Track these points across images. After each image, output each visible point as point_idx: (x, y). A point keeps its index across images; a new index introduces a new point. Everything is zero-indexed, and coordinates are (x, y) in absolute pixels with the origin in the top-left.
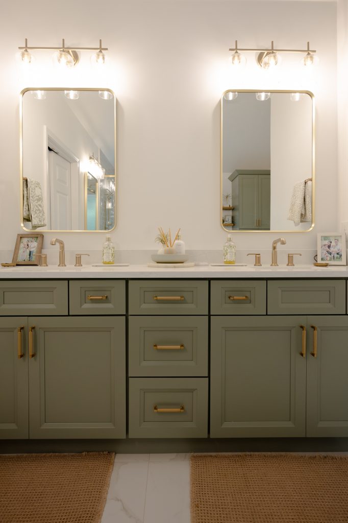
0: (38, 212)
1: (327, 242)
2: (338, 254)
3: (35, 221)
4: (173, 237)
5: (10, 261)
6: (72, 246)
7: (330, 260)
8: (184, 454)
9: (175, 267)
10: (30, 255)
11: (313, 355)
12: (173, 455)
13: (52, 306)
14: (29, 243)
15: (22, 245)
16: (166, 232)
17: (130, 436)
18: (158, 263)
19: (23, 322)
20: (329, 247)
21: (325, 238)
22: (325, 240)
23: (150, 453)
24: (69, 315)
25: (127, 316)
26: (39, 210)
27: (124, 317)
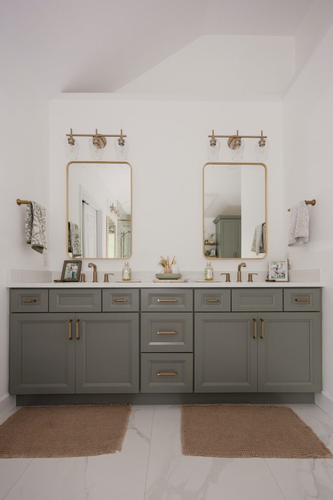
0: (76, 246)
1: (275, 266)
2: (282, 274)
3: (75, 252)
4: (170, 263)
5: (59, 279)
6: (102, 269)
7: (278, 278)
8: (177, 405)
9: (171, 282)
10: (73, 275)
11: (261, 338)
12: (170, 406)
13: (91, 306)
14: (72, 267)
15: (67, 268)
16: (166, 258)
17: (142, 391)
18: (160, 279)
19: (72, 316)
20: (277, 269)
21: (274, 263)
22: (274, 264)
23: (155, 404)
24: (102, 312)
25: (140, 312)
26: (77, 244)
27: (138, 313)
